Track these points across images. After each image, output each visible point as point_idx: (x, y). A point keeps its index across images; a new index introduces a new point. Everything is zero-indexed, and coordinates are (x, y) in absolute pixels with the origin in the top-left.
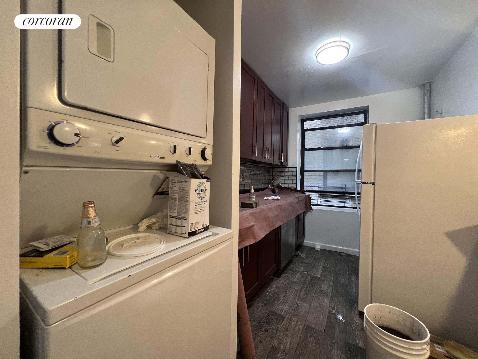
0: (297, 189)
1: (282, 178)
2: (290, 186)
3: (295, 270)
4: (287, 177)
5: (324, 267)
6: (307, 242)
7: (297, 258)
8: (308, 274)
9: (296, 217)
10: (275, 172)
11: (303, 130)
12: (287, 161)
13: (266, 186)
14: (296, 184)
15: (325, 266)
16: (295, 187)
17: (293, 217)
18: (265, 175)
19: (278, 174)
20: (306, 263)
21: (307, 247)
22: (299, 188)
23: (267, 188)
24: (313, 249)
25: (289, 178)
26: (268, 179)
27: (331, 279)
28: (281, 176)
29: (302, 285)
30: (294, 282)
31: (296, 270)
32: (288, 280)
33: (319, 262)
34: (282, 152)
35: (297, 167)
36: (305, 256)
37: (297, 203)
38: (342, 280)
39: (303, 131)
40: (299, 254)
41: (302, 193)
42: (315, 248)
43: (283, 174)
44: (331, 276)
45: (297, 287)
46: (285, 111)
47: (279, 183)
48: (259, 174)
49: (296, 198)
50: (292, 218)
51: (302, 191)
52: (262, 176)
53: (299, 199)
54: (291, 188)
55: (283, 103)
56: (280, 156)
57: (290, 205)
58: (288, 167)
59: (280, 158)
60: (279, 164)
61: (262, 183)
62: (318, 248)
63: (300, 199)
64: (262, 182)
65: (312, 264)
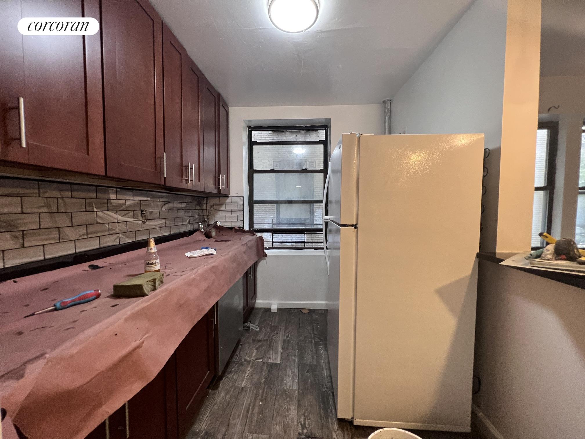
0: (244, 229)
1: (222, 213)
2: (234, 225)
3: (243, 360)
4: (230, 211)
5: (284, 341)
6: (260, 302)
7: (247, 335)
8: (263, 363)
9: (243, 276)
10: (210, 204)
11: (250, 142)
12: (228, 188)
13: (196, 226)
14: (243, 221)
15: (285, 338)
16: (242, 226)
17: (239, 277)
18: (193, 208)
19: (216, 207)
20: (260, 341)
21: (260, 309)
22: (247, 228)
23: (198, 230)
24: (268, 310)
25: (232, 212)
26: (199, 215)
27: (295, 360)
28: (220, 210)
29: (255, 392)
30: (242, 388)
31: (245, 360)
32: (232, 387)
33: (277, 333)
34: (219, 173)
35: (243, 197)
36: (258, 328)
37: (245, 253)
38: (308, 359)
39: (251, 144)
40: (249, 327)
41: (252, 233)
42: (269, 310)
43: (223, 207)
44: (295, 356)
45: (248, 398)
46: (221, 109)
47: (217, 221)
48: (181, 209)
49: (243, 245)
50: (236, 280)
51: (252, 231)
52: (186, 210)
53: (247, 245)
54: (236, 228)
55: (219, 95)
56: (217, 179)
57: (234, 260)
58: (230, 196)
59: (217, 182)
60: (216, 191)
61: (187, 223)
62: (274, 309)
63: (249, 246)
64: (188, 221)
65: (268, 340)
